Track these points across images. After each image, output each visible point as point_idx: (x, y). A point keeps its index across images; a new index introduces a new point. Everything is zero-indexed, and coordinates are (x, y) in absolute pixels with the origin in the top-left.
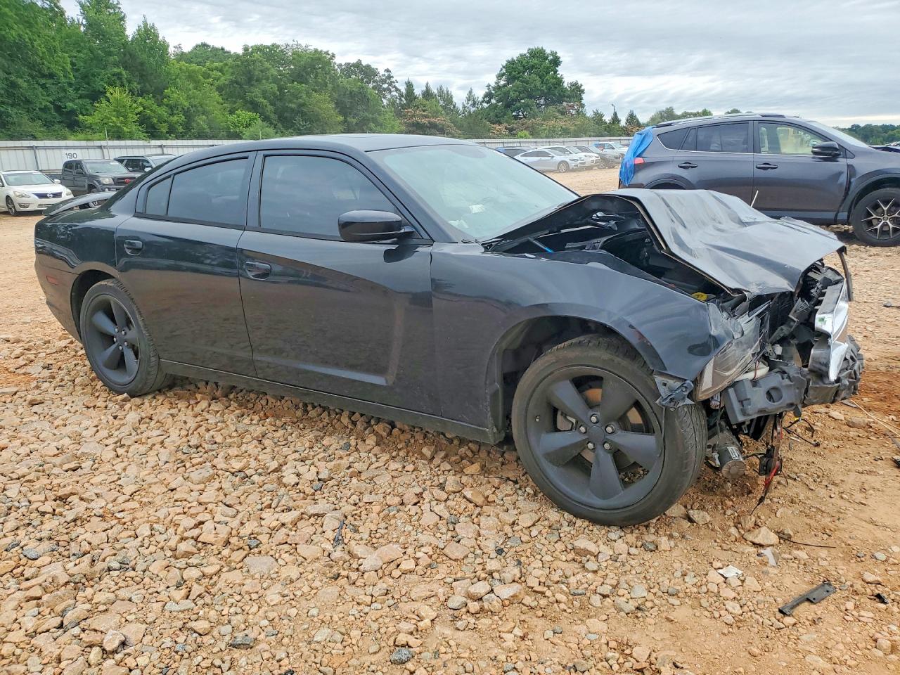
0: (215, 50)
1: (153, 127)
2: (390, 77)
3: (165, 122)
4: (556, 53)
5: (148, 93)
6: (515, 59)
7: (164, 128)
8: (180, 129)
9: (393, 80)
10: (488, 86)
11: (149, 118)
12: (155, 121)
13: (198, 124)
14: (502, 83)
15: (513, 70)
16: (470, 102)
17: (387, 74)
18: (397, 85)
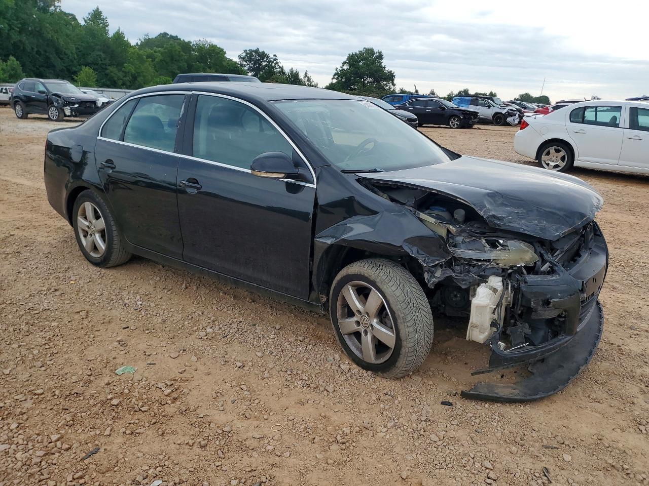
0: (172, 37)
1: (115, 81)
2: (276, 59)
3: (121, 79)
4: (381, 52)
5: (114, 65)
6: (354, 53)
7: (120, 82)
8: (128, 84)
9: (278, 61)
10: (336, 69)
11: (113, 77)
12: (116, 79)
13: (138, 82)
14: (346, 67)
15: (352, 60)
16: (306, 79)
17: (274, 58)
18: (280, 64)
